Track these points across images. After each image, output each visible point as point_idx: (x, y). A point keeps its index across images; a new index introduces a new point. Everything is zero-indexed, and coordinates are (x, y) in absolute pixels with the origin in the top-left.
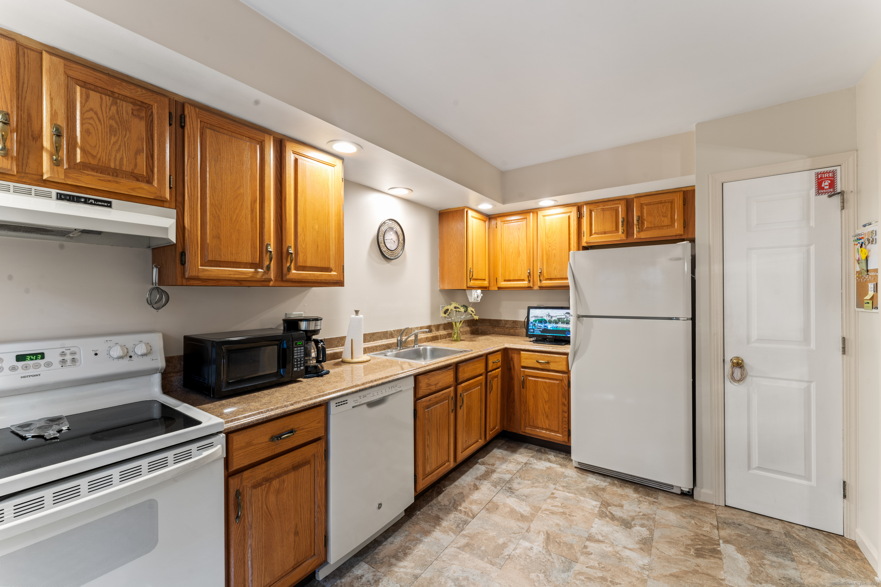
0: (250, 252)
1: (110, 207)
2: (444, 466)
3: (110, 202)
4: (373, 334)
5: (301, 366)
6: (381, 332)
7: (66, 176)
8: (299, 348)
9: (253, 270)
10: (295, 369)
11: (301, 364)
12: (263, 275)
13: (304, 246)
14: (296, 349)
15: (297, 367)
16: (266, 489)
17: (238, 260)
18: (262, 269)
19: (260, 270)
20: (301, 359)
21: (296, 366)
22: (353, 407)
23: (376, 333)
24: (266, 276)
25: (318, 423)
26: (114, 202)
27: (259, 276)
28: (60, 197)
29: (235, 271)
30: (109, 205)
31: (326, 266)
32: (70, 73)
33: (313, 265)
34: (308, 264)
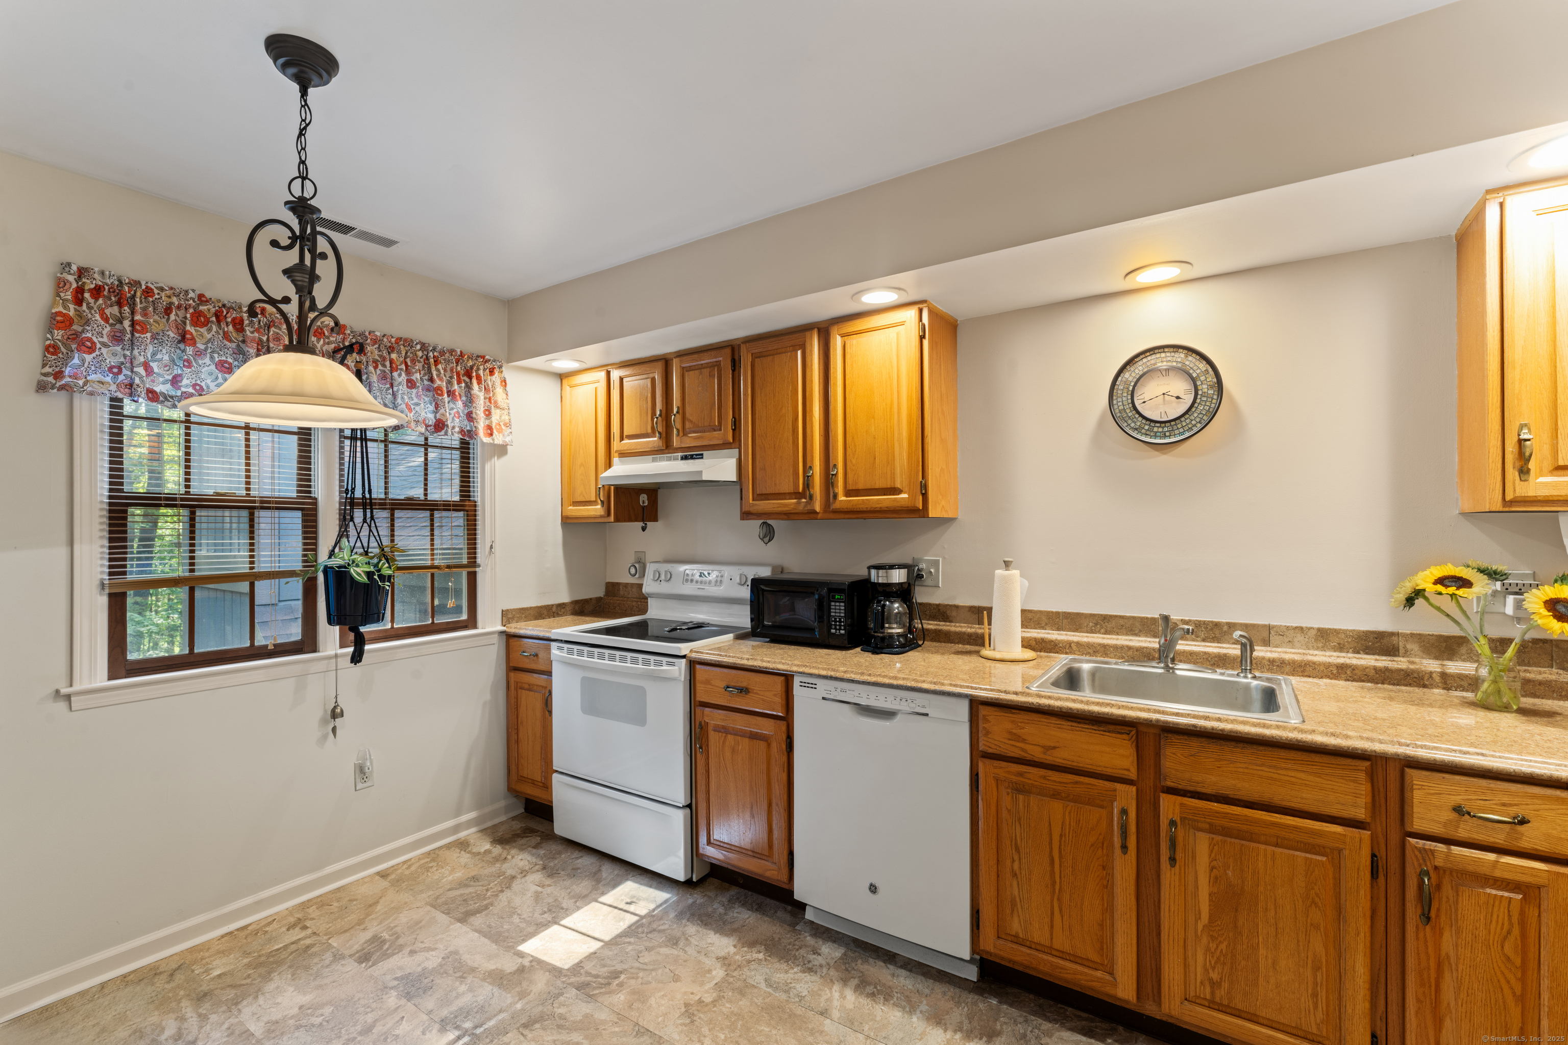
0: (791, 480)
1: (702, 458)
2: (1086, 970)
3: (702, 454)
4: (1106, 618)
5: (840, 629)
6: (1134, 618)
7: (681, 442)
8: (837, 604)
9: (795, 501)
10: (833, 631)
11: (840, 626)
12: (805, 506)
13: (854, 461)
14: (833, 604)
15: (836, 629)
16: (723, 738)
17: (781, 491)
18: (805, 498)
19: (804, 500)
20: (840, 619)
21: (833, 627)
22: (824, 698)
23: (1116, 616)
24: (809, 507)
25: (775, 695)
26: (705, 453)
27: (801, 508)
28: (685, 458)
29: (778, 504)
30: (701, 456)
31: (889, 486)
32: (684, 365)
33: (869, 486)
34: (861, 486)
